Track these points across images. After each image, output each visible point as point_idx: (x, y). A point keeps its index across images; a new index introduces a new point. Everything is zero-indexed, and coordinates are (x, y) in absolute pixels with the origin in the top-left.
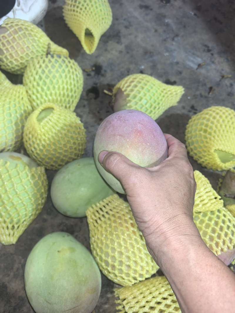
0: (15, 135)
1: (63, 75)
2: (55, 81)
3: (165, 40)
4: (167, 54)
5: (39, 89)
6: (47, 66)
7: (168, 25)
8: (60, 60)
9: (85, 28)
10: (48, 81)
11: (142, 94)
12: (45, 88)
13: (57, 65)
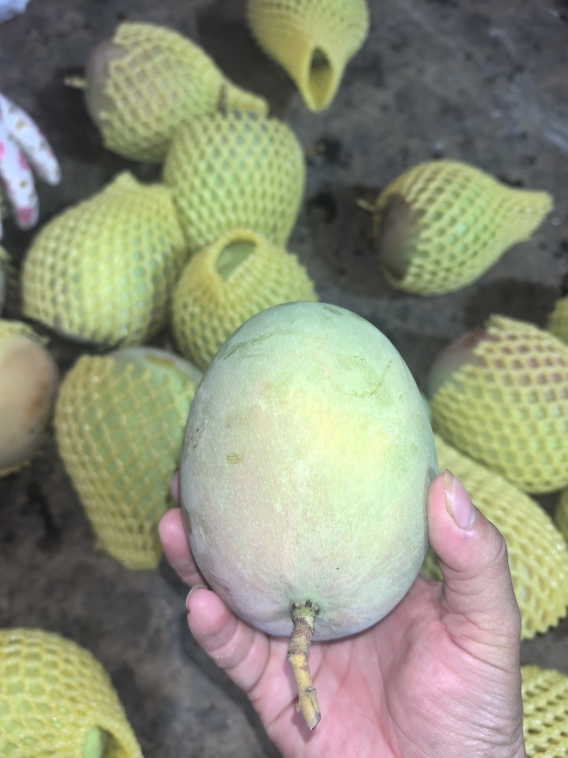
0: (151, 307)
1: (264, 162)
2: (244, 176)
3: (491, 80)
4: (497, 114)
5: (207, 195)
6: (225, 140)
7: (496, 43)
8: (256, 126)
9: (311, 45)
10: (228, 176)
11: (455, 211)
12: (221, 193)
13: (249, 137)
